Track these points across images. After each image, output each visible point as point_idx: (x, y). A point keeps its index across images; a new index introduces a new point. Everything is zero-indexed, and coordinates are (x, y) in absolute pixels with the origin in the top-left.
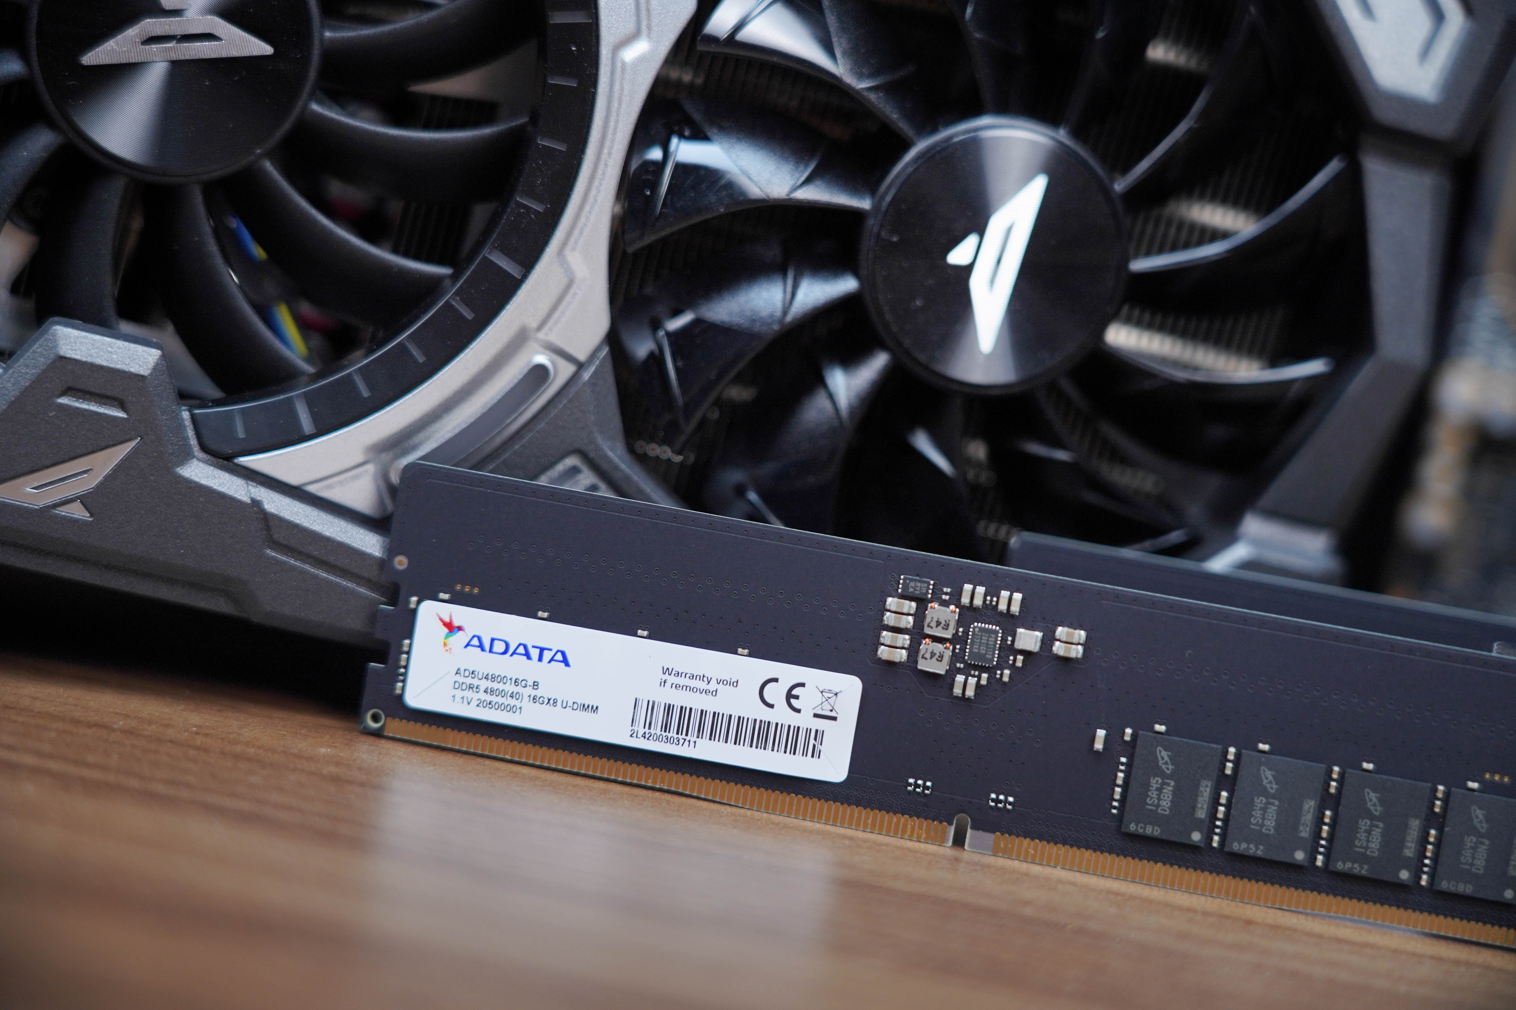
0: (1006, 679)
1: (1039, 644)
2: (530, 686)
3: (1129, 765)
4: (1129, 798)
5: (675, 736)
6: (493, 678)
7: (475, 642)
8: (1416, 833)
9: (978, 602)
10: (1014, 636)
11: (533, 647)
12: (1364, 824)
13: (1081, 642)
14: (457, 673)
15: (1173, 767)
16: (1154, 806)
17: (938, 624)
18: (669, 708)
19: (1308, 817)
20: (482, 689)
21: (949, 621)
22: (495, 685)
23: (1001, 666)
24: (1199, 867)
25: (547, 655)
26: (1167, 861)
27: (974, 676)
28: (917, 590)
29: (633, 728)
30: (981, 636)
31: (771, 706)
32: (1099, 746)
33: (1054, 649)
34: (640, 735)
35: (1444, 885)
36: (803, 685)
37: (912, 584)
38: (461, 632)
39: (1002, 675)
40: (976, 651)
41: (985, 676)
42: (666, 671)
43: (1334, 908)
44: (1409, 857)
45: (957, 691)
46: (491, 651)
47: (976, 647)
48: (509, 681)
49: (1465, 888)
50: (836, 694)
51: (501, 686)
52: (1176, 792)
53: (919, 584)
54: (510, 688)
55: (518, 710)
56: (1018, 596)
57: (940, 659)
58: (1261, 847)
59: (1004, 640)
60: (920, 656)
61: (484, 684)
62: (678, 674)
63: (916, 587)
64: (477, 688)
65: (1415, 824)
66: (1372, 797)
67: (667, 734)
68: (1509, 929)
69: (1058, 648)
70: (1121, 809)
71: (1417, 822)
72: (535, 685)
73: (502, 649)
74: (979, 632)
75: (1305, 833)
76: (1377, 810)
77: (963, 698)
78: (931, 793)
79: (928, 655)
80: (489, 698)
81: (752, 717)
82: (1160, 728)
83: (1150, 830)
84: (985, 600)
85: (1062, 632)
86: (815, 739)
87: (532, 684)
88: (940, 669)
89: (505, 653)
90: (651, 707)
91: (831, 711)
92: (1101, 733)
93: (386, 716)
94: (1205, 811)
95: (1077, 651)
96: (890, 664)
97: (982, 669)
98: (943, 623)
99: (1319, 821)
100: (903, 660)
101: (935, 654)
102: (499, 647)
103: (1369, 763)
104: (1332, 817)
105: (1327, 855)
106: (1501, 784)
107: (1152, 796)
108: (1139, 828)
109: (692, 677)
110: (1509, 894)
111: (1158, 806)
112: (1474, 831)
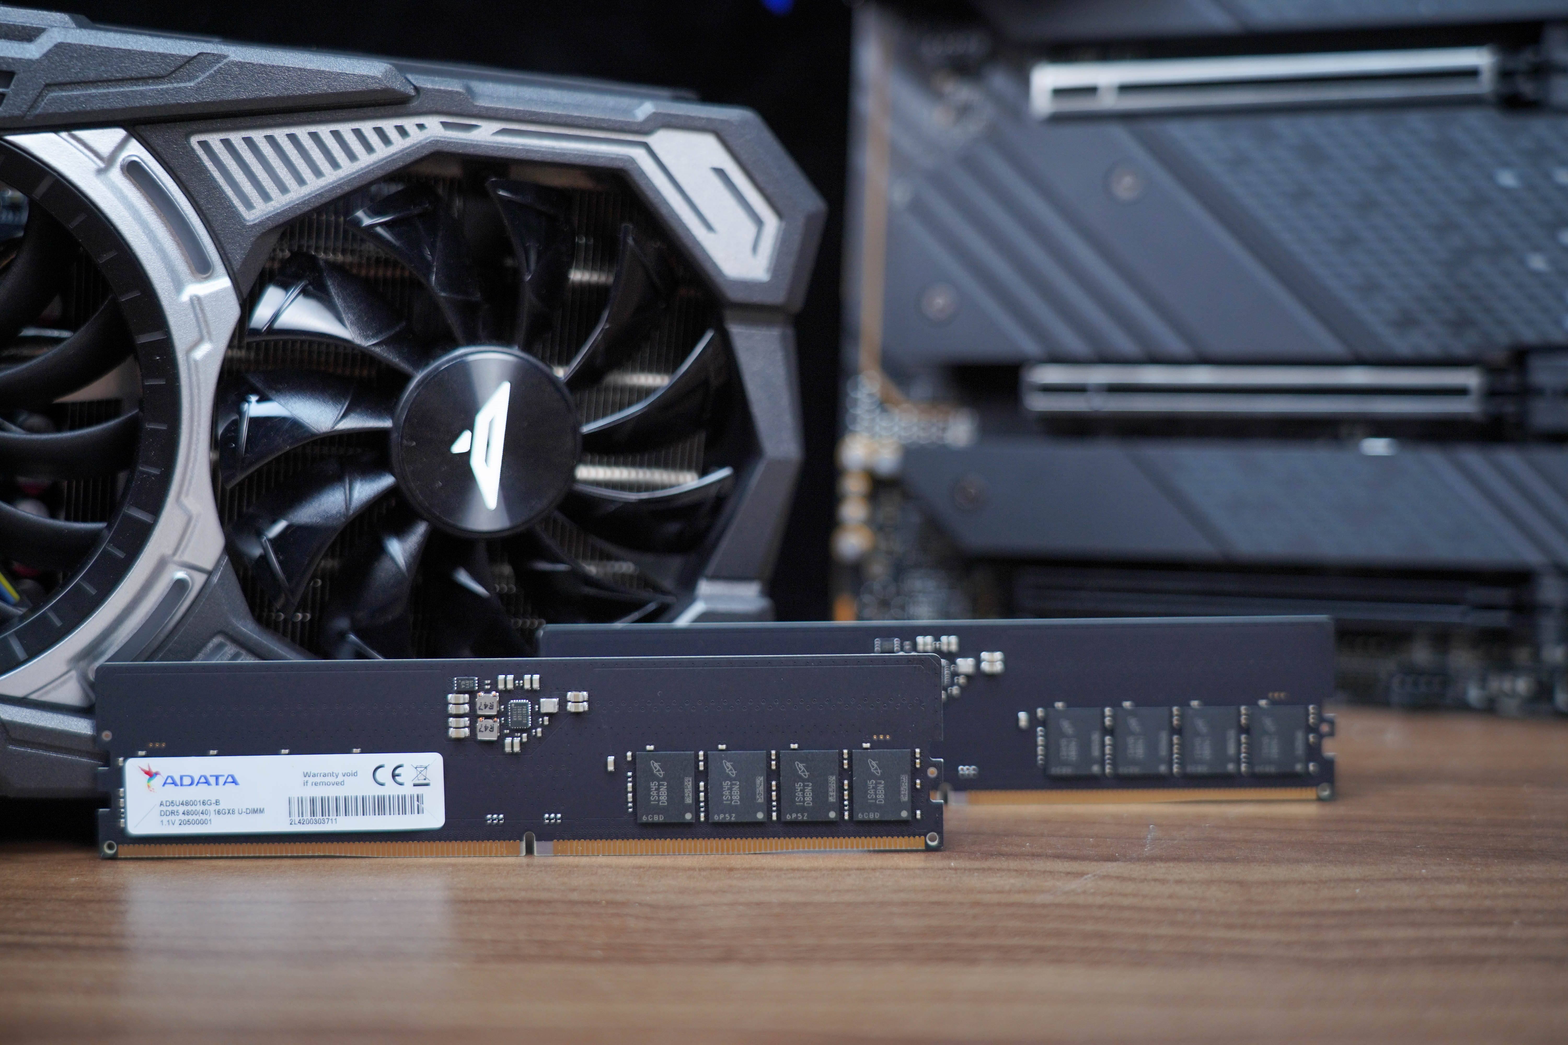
0: (539, 735)
1: (557, 707)
2: (214, 803)
3: (634, 776)
4: (638, 799)
5: (321, 818)
6: (187, 804)
7: (170, 780)
8: (834, 785)
9: (510, 686)
10: (539, 704)
11: (211, 776)
12: (799, 786)
13: (586, 699)
14: (161, 804)
15: (664, 772)
16: (657, 801)
17: (486, 706)
18: (313, 801)
19: (760, 789)
20: (181, 812)
21: (493, 703)
22: (189, 808)
23: (535, 726)
24: (695, 836)
25: (222, 780)
26: (673, 837)
27: (517, 737)
28: (467, 686)
29: (291, 818)
30: (517, 709)
31: (382, 785)
32: (611, 768)
33: (568, 708)
34: (297, 822)
35: (860, 817)
36: (402, 766)
37: (463, 682)
38: (158, 776)
39: (536, 732)
40: (515, 719)
41: (525, 735)
42: (306, 775)
43: (790, 846)
44: (833, 802)
45: (508, 749)
46: (182, 785)
47: (515, 717)
48: (199, 804)
49: (874, 816)
50: (426, 768)
51: (193, 808)
52: (669, 790)
53: (468, 682)
54: (200, 808)
55: (209, 822)
56: (536, 677)
58: (734, 815)
59: (533, 708)
60: (478, 730)
61: (181, 809)
62: (314, 776)
63: (466, 684)
64: (177, 812)
65: (833, 779)
66: (800, 767)
67: (315, 817)
68: (909, 837)
69: (571, 707)
70: (634, 807)
71: (834, 778)
72: (217, 802)
73: (189, 782)
74: (515, 706)
75: (761, 799)
77: (513, 754)
78: (504, 821)
79: (483, 729)
80: (186, 817)
81: (371, 794)
82: (650, 748)
83: (657, 817)
84: (514, 684)
85: (571, 695)
86: (418, 801)
87: (215, 802)
88: (493, 737)
89: (191, 784)
90: (301, 801)
91: (425, 779)
92: (611, 759)
93: (118, 844)
94: (691, 798)
95: (584, 707)
96: (458, 740)
97: (522, 731)
98: (489, 705)
99: (769, 790)
100: (467, 735)
101: (488, 727)
103: (794, 744)
104: (777, 785)
105: (779, 812)
106: (885, 740)
107: (654, 795)
108: (649, 818)
109: (325, 775)
110: (904, 814)
111: (659, 801)
112: (872, 776)
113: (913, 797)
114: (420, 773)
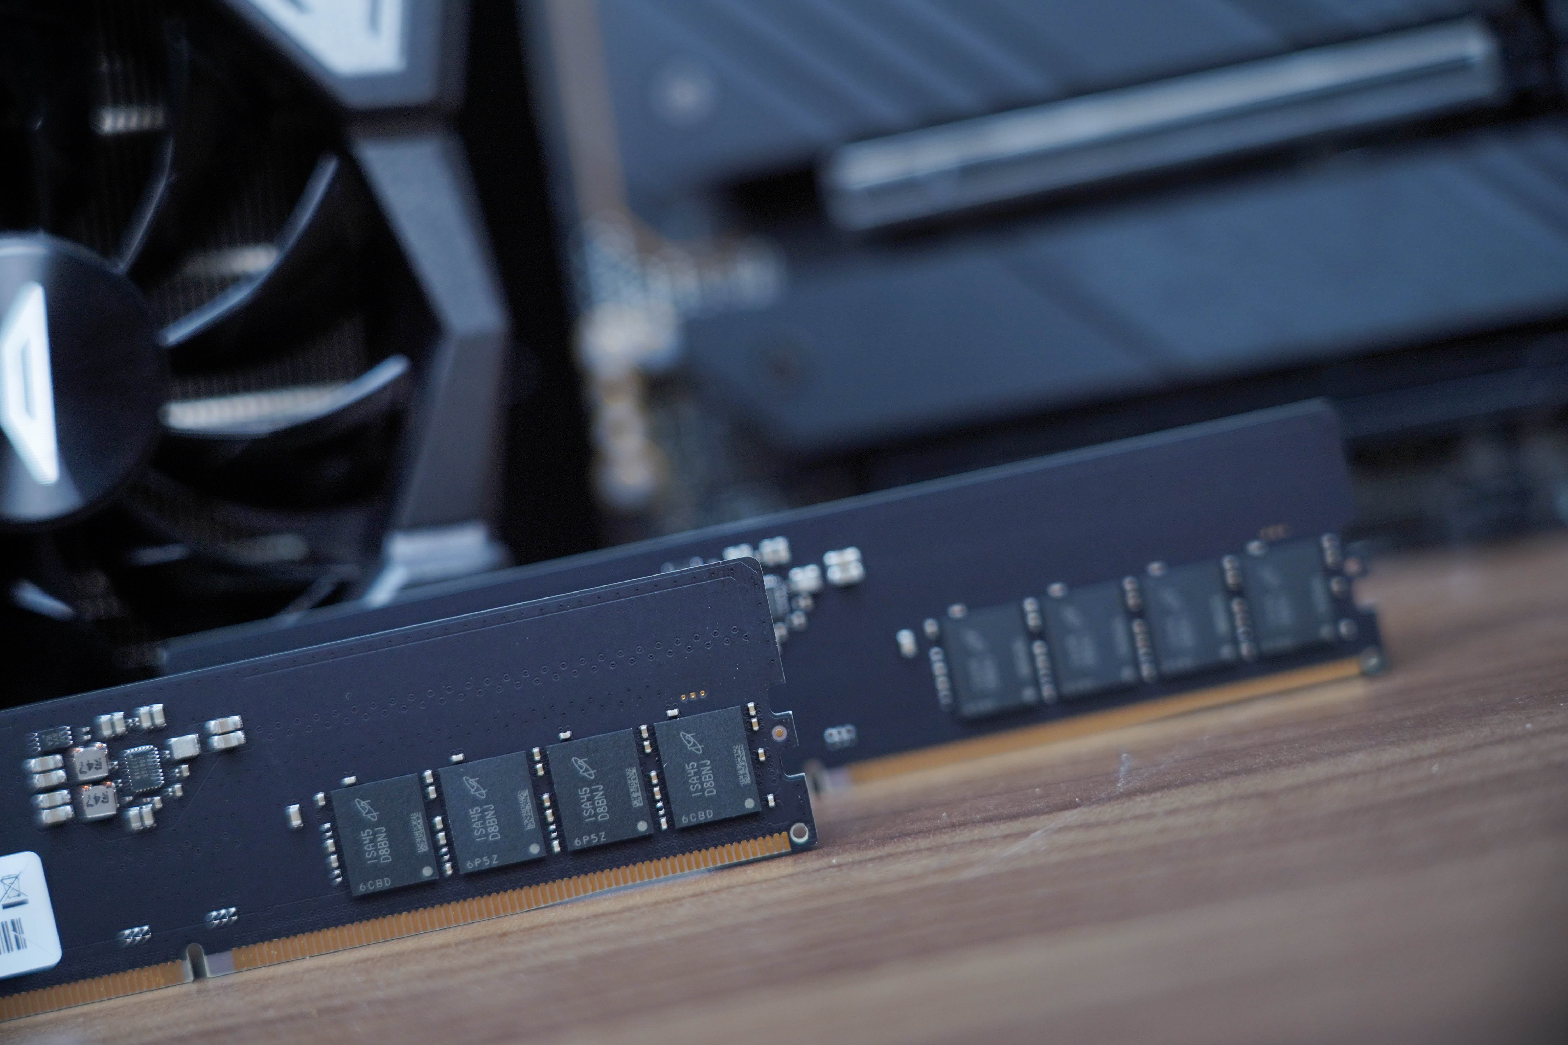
0: (179, 793)
1: (198, 746)
3: (333, 828)
4: (347, 861)
8: (637, 781)
9: (120, 729)
10: (169, 748)
12: (584, 793)
13: (239, 727)
16: (375, 858)
17: (89, 766)
19: (527, 808)
21: (100, 759)
23: (169, 783)
24: (443, 900)
26: (411, 907)
27: (146, 803)
28: (57, 741)
30: (138, 760)
32: (296, 822)
33: (214, 744)
35: (685, 821)
37: (49, 737)
39: (173, 791)
40: (138, 777)
41: (157, 799)
43: (590, 887)
44: (640, 808)
45: (135, 824)
47: (137, 773)
49: (705, 815)
50: (17, 878)
52: (389, 837)
53: (56, 735)
56: (158, 707)
57: (106, 800)
58: (495, 856)
59: (161, 755)
60: (84, 805)
63: (51, 740)
65: (632, 773)
66: (580, 763)
68: (764, 837)
69: (217, 743)
70: (343, 874)
71: (634, 770)
74: (133, 758)
75: (531, 825)
76: (591, 775)
77: (144, 830)
78: (152, 935)
79: (92, 802)
82: (349, 780)
83: (381, 883)
84: (126, 725)
85: (215, 725)
86: (14, 930)
88: (107, 810)
91: (19, 895)
92: (294, 809)
94: (426, 843)
95: (238, 738)
96: (57, 826)
97: (152, 793)
98: (95, 763)
99: (540, 809)
100: (71, 816)
101: (99, 797)
103: (565, 732)
104: (551, 798)
105: (561, 838)
106: (699, 700)
107: (369, 849)
108: (369, 886)
110: (750, 804)
111: (378, 857)
112: (691, 757)
113: (757, 776)
114: (10, 887)
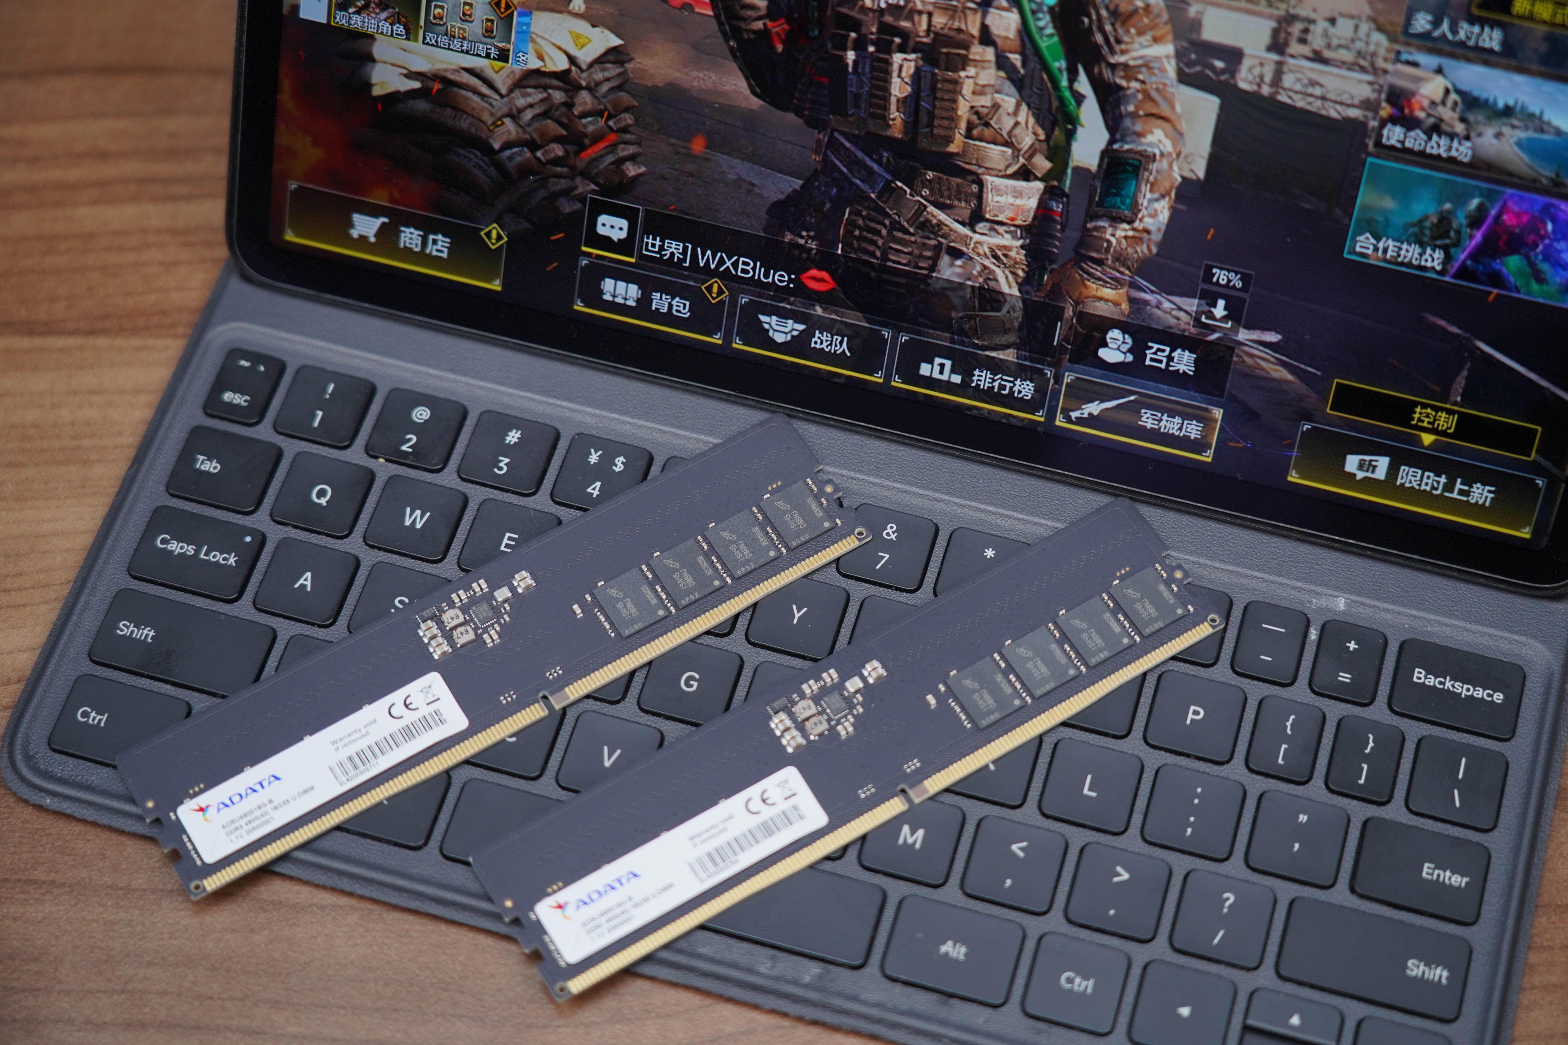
0: (508, 619)
1: (510, 593)
2: (268, 804)
3: (601, 609)
4: (614, 623)
5: (364, 768)
6: (245, 815)
8: (761, 535)
9: (464, 599)
10: (494, 598)
12: (733, 548)
13: (529, 577)
14: (223, 829)
16: (629, 616)
17: (452, 619)
18: (350, 759)
19: (705, 567)
20: (243, 825)
21: (457, 614)
22: (249, 818)
23: (500, 616)
25: (265, 784)
27: (491, 630)
29: (339, 781)
31: (401, 717)
32: (579, 613)
33: (518, 589)
34: (345, 782)
35: (794, 544)
36: (409, 696)
37: (425, 614)
39: (504, 619)
41: (496, 626)
42: (334, 743)
44: (767, 546)
45: (489, 641)
47: (481, 617)
48: (255, 810)
49: (804, 538)
51: (252, 816)
52: (633, 602)
53: (428, 612)
54: (258, 813)
55: (272, 820)
56: (482, 581)
57: (467, 634)
58: (696, 593)
59: (491, 604)
60: (455, 640)
61: (242, 822)
62: (341, 740)
63: (428, 614)
64: (240, 827)
65: (757, 532)
67: (359, 770)
69: (520, 586)
70: (614, 630)
71: (757, 530)
72: (271, 801)
74: (476, 611)
75: (710, 574)
77: (494, 642)
78: (516, 695)
79: (459, 637)
80: (250, 826)
81: (396, 729)
82: (601, 584)
83: (636, 626)
84: (467, 596)
85: (516, 579)
86: (437, 715)
87: (268, 802)
88: (471, 638)
90: (340, 764)
92: (575, 607)
93: (203, 881)
94: (655, 601)
95: (530, 581)
96: (444, 656)
97: (493, 624)
98: (455, 617)
99: (712, 565)
100: (450, 648)
101: (463, 632)
102: (236, 799)
103: (711, 523)
104: (716, 558)
105: (730, 575)
106: (779, 487)
107: (624, 612)
108: (631, 630)
109: (349, 735)
110: (827, 525)
111: (631, 614)
112: (785, 512)
113: (825, 511)
